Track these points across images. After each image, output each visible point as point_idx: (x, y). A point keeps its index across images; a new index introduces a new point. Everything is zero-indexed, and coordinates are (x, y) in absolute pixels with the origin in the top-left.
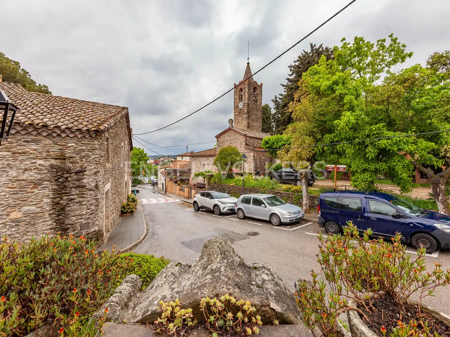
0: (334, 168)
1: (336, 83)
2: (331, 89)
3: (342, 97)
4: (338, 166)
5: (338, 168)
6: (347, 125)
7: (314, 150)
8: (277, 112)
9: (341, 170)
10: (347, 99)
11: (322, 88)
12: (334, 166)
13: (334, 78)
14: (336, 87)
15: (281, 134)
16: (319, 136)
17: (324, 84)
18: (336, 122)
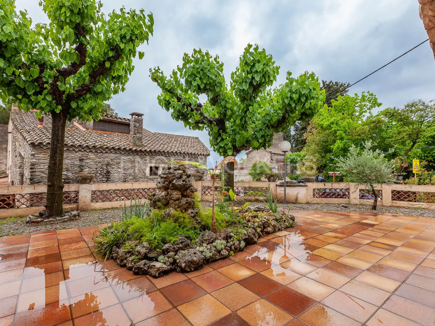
0: (333, 174)
1: (332, 123)
2: (329, 127)
3: (335, 132)
4: (335, 172)
5: (335, 174)
6: (338, 149)
7: (321, 163)
8: (296, 134)
9: (337, 175)
10: (338, 133)
11: (324, 126)
12: (333, 172)
13: (332, 120)
14: (332, 126)
15: (299, 152)
16: (323, 155)
17: (326, 123)
18: (332, 146)
